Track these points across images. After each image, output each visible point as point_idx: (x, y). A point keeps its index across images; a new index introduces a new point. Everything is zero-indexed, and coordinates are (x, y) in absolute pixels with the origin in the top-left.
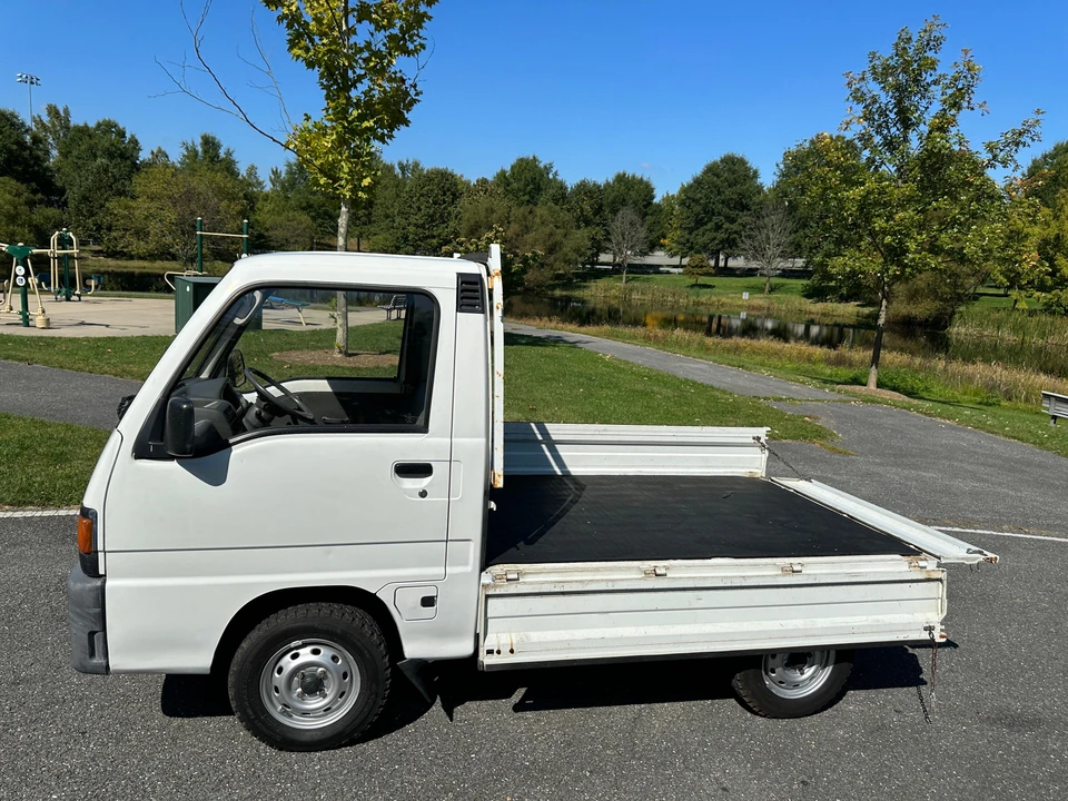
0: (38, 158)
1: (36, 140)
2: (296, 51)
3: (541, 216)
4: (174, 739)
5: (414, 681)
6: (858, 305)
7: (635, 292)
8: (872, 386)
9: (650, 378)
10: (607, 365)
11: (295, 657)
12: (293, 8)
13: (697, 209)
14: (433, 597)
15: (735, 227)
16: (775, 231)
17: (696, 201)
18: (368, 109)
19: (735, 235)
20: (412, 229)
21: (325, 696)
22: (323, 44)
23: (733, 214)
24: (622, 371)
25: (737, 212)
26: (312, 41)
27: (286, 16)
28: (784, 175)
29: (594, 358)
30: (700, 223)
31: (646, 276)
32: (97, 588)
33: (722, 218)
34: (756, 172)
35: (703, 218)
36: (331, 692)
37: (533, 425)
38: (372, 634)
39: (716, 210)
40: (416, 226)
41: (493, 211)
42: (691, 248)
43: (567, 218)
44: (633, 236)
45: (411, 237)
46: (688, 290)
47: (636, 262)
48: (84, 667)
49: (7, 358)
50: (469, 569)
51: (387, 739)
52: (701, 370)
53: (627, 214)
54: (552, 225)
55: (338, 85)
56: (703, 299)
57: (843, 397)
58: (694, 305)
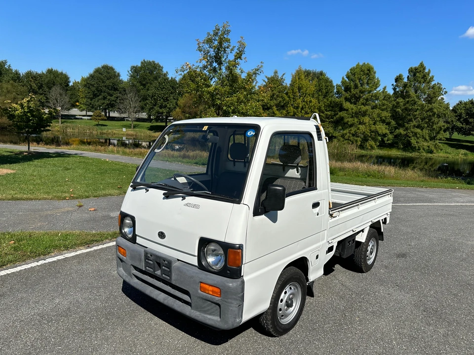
3: (7, 88)
7: (69, 128)
13: (93, 89)
15: (113, 98)
16: (131, 99)
17: (93, 85)
19: (113, 102)
23: (111, 92)
25: (113, 91)
28: (131, 76)
30: (95, 96)
31: (71, 120)
33: (106, 94)
34: (119, 74)
35: (96, 94)
36: (294, 304)
39: (103, 90)
42: (93, 107)
43: (22, 90)
44: (63, 100)
46: (96, 127)
47: (66, 114)
53: (55, 91)
56: (105, 131)
58: (100, 134)
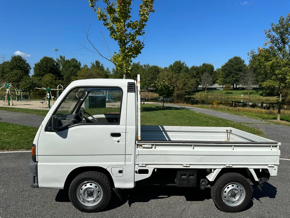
0: (57, 68)
1: (57, 64)
2: (112, 36)
3: (182, 76)
4: (56, 207)
5: (117, 194)
6: (277, 97)
7: (209, 95)
8: (279, 119)
9: (209, 118)
10: (196, 114)
11: (86, 186)
12: (111, 26)
13: (227, 72)
14: (122, 171)
15: (238, 76)
16: (250, 77)
17: (227, 70)
18: (130, 50)
19: (238, 79)
20: (147, 81)
21: (94, 197)
22: (119, 34)
23: (237, 73)
24: (201, 116)
25: (239, 72)
26: (116, 33)
27: (109, 28)
29: (193, 113)
30: (228, 76)
31: (212, 91)
32: (35, 165)
33: (234, 74)
34: (244, 61)
35: (229, 74)
36: (95, 196)
37: (160, 126)
38: (106, 180)
39: (232, 72)
40: (148, 80)
41: (168, 75)
42: (226, 83)
43: (189, 76)
44: (208, 80)
45: (147, 83)
46: (225, 94)
47: (209, 87)
48: (32, 186)
49: (43, 115)
50: (132, 163)
51: (111, 211)
52: (225, 116)
53: (206, 74)
54: (185, 78)
55: (123, 44)
56: (230, 97)
57: (269, 123)
58: (227, 98)
